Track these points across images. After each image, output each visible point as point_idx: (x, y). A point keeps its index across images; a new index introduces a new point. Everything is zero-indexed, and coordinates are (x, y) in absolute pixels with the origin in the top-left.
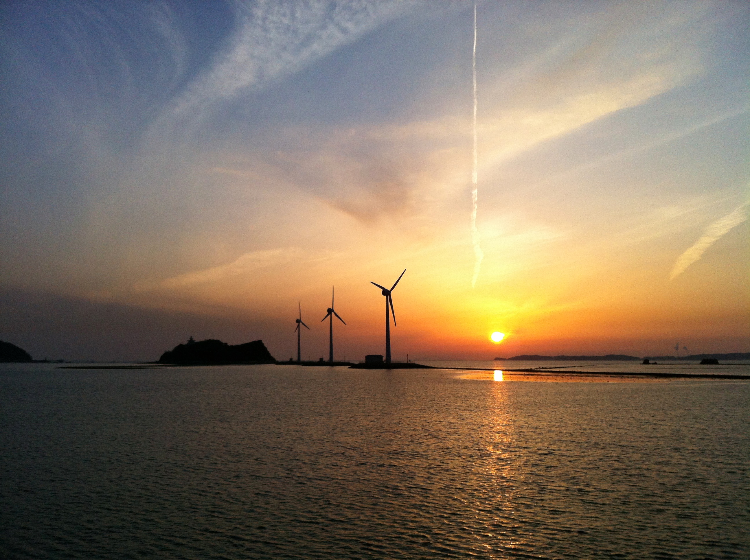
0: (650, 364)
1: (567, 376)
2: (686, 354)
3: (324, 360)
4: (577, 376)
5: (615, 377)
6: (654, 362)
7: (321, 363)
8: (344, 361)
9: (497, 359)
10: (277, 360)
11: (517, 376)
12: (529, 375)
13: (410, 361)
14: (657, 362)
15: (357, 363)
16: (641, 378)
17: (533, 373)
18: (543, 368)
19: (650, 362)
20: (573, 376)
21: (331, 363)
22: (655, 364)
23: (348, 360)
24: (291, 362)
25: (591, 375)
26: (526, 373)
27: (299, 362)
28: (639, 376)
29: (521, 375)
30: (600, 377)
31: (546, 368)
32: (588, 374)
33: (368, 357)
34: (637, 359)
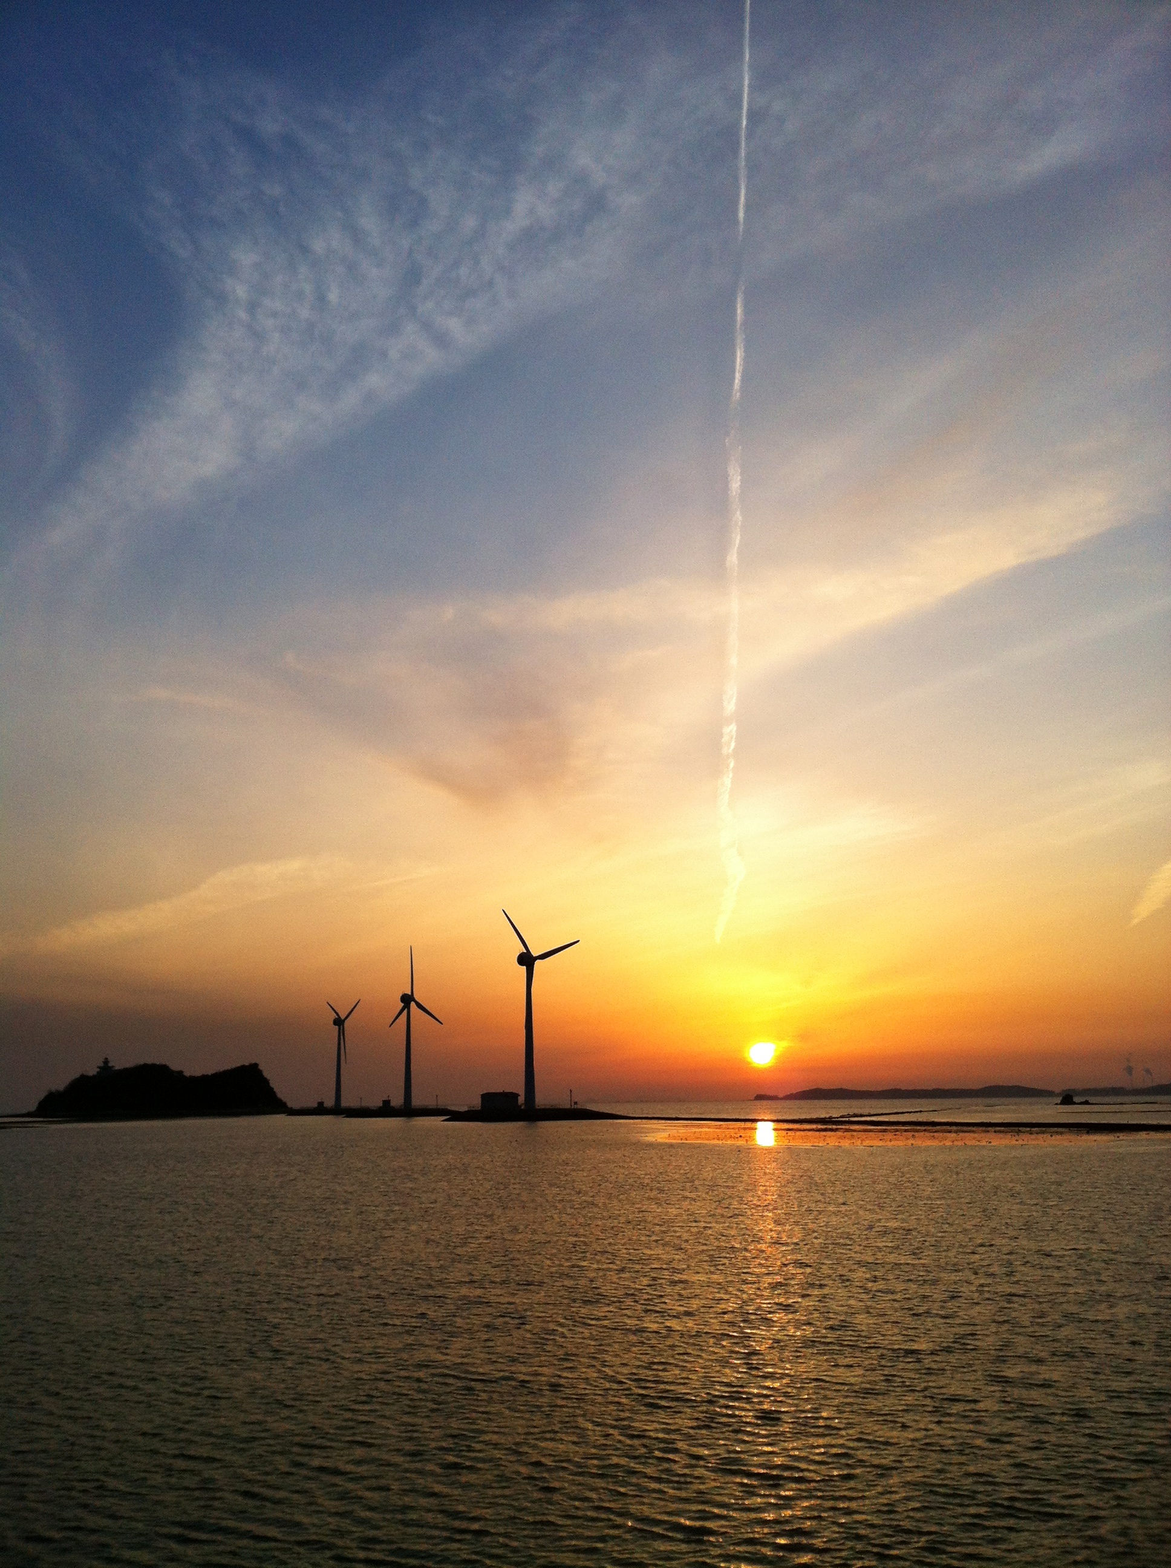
0: (1075, 1103)
1: (906, 1131)
2: (1149, 1084)
3: (393, 1104)
4: (925, 1130)
6: (1083, 1099)
7: (386, 1110)
9: (760, 1097)
10: (289, 1105)
11: (802, 1133)
12: (825, 1130)
13: (576, 1103)
15: (464, 1109)
16: (1057, 1133)
17: (834, 1127)
19: (1076, 1099)
20: (918, 1131)
21: (408, 1111)
22: (1086, 1103)
23: (442, 1104)
24: (320, 1110)
26: (820, 1126)
27: (338, 1110)
28: (1053, 1129)
33: (487, 1097)
34: (1050, 1094)
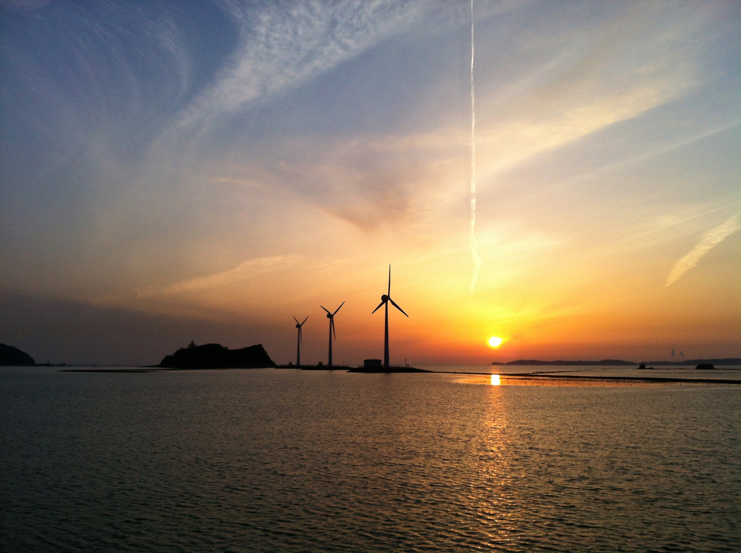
0: (646, 369)
1: (564, 380)
2: (682, 360)
3: (323, 364)
4: (573, 380)
6: (650, 367)
7: (320, 367)
9: (494, 364)
10: (276, 364)
12: (526, 379)
13: (408, 365)
14: (654, 367)
15: (356, 367)
17: (530, 378)
20: (569, 380)
21: (330, 367)
23: (346, 364)
24: (290, 366)
25: (587, 379)
26: (523, 377)
27: (298, 366)
28: (636, 380)
33: (366, 362)
34: (634, 364)
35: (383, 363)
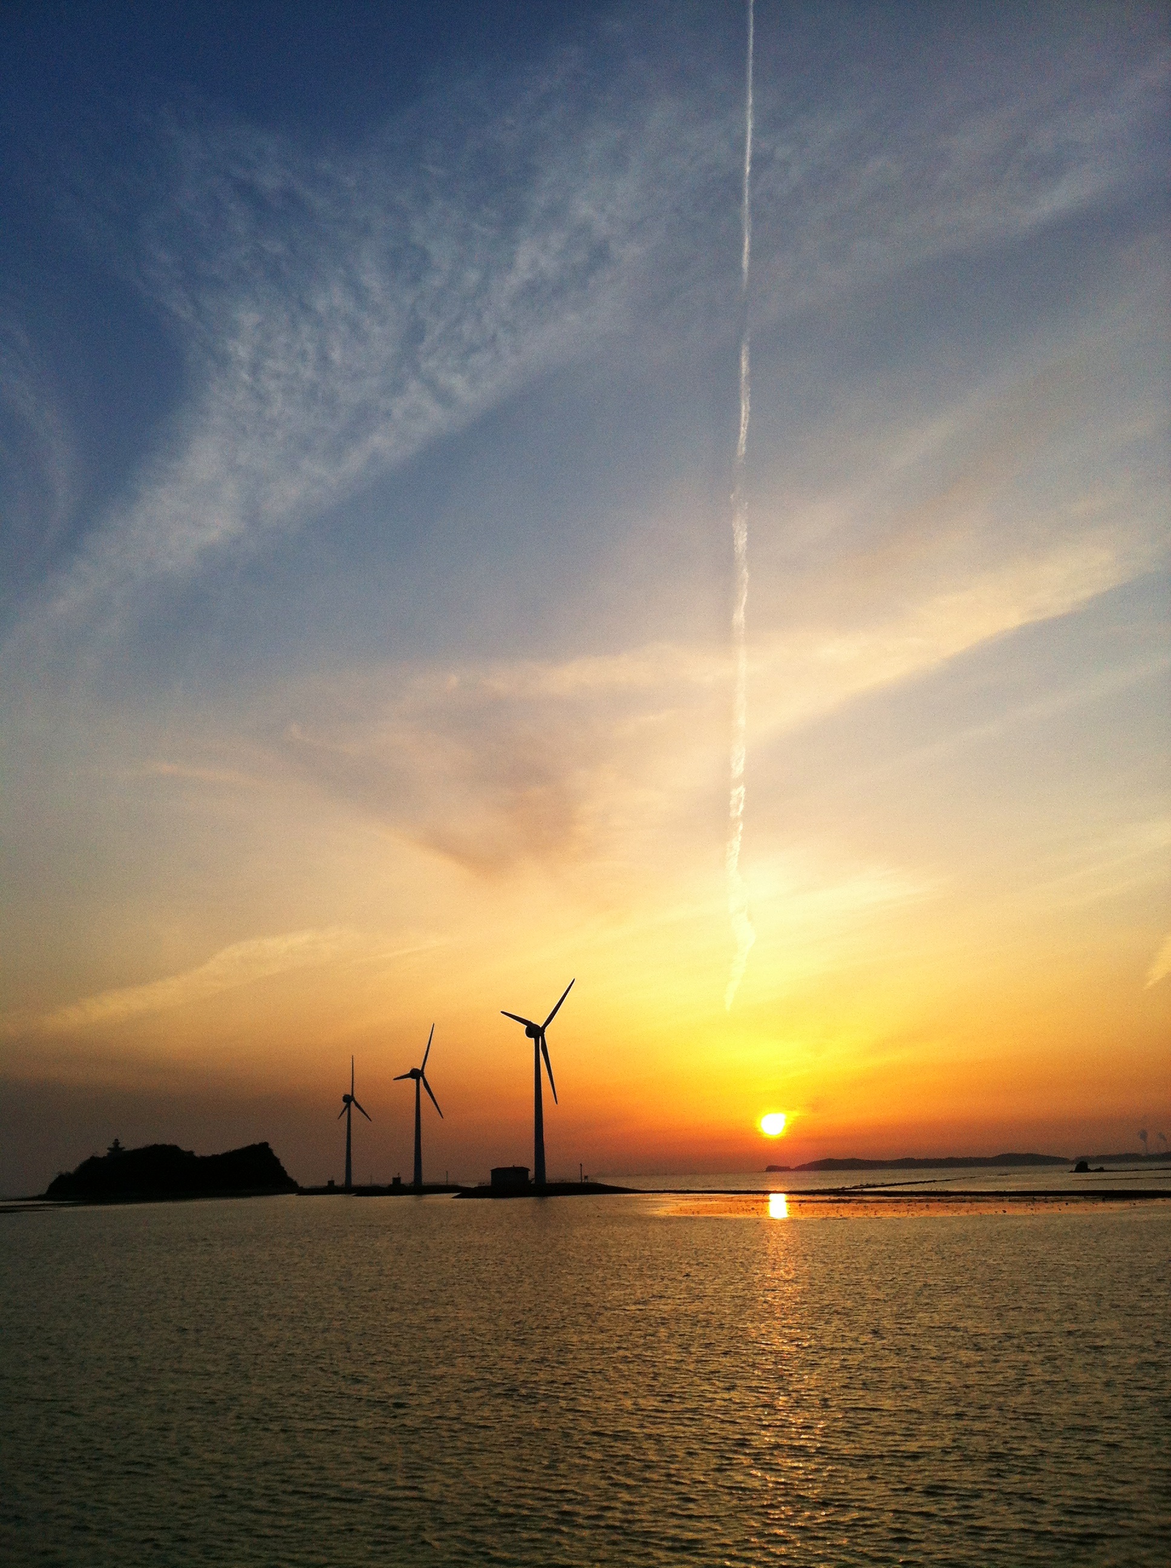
0: (1089, 1171)
1: (920, 1201)
2: (1163, 1150)
3: (403, 1182)
4: (939, 1200)
5: (1018, 1201)
6: (1098, 1166)
7: (396, 1188)
8: (445, 1184)
9: (771, 1169)
10: (300, 1184)
11: (815, 1205)
12: (838, 1201)
13: (586, 1177)
14: (1106, 1167)
15: (473, 1185)
16: (1073, 1201)
17: (847, 1198)
18: (868, 1186)
19: (1090, 1167)
20: (932, 1201)
21: (419, 1188)
22: (1101, 1170)
23: (452, 1180)
24: (331, 1189)
25: (969, 1197)
27: (349, 1189)
28: (1068, 1198)
29: (822, 1202)
30: (988, 1201)
31: (874, 1186)
32: (963, 1197)
33: (495, 1172)
34: (1064, 1161)
35: (531, 1174)
